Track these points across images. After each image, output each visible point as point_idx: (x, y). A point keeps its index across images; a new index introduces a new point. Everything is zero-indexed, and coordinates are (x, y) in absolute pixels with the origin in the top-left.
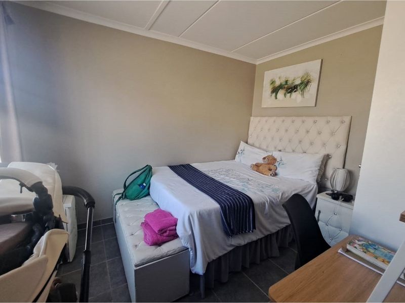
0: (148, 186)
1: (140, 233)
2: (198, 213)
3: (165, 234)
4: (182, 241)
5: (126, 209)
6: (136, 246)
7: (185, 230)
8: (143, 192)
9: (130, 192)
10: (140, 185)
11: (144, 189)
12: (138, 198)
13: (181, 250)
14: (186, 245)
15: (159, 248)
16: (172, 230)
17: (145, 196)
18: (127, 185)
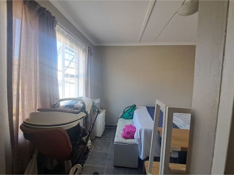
0: (132, 114)
1: (122, 132)
2: (145, 130)
3: (129, 135)
4: (135, 140)
5: (121, 122)
6: (118, 136)
7: (137, 136)
8: (130, 117)
9: (124, 115)
10: (129, 113)
11: (131, 115)
12: (128, 119)
13: (134, 144)
14: (136, 142)
15: (125, 140)
16: (132, 134)
17: (131, 119)
18: (125, 111)
